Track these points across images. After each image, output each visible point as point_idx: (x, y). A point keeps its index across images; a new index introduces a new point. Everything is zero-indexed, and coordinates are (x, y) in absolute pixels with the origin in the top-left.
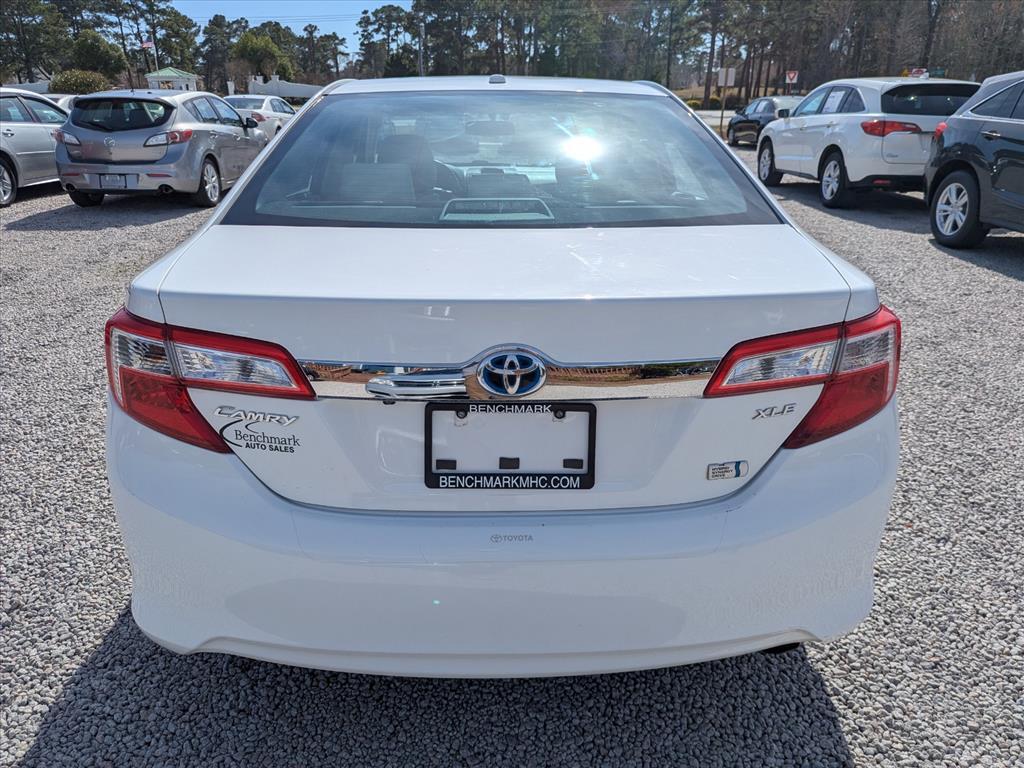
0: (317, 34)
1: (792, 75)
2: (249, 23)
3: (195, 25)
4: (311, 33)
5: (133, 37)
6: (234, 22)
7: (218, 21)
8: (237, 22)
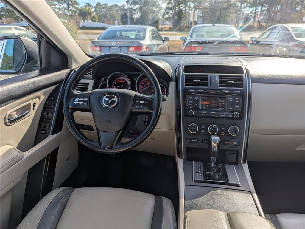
2: (108, 5)
4: (124, 7)
6: (104, 5)
8: (105, 4)
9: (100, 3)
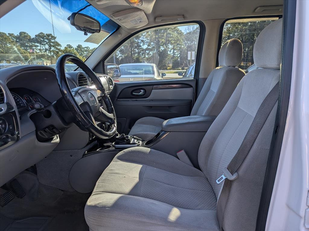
3: (72, 47)
7: (79, 46)
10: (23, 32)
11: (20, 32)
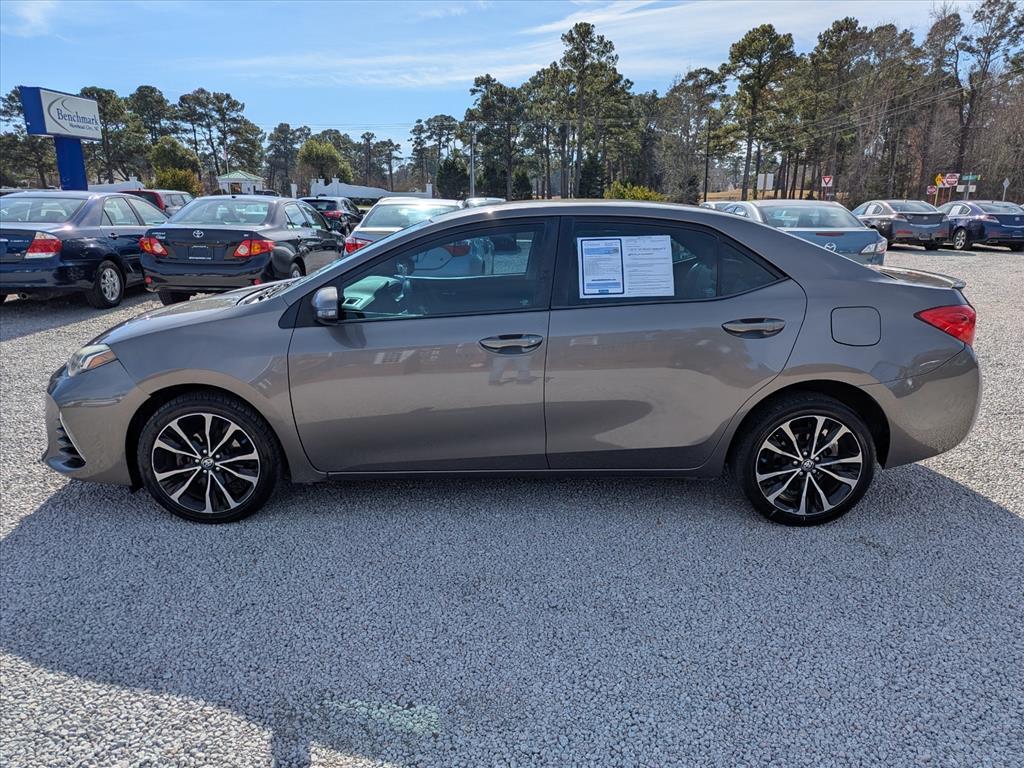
0: (373, 141)
1: (827, 180)
2: (312, 131)
3: (262, 133)
4: (368, 140)
5: (205, 143)
6: (297, 130)
7: (283, 129)
8: (300, 130)
9: (288, 126)
10: (147, 87)
11: (142, 87)
